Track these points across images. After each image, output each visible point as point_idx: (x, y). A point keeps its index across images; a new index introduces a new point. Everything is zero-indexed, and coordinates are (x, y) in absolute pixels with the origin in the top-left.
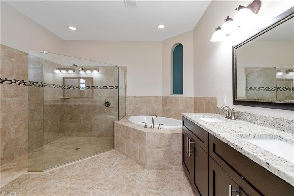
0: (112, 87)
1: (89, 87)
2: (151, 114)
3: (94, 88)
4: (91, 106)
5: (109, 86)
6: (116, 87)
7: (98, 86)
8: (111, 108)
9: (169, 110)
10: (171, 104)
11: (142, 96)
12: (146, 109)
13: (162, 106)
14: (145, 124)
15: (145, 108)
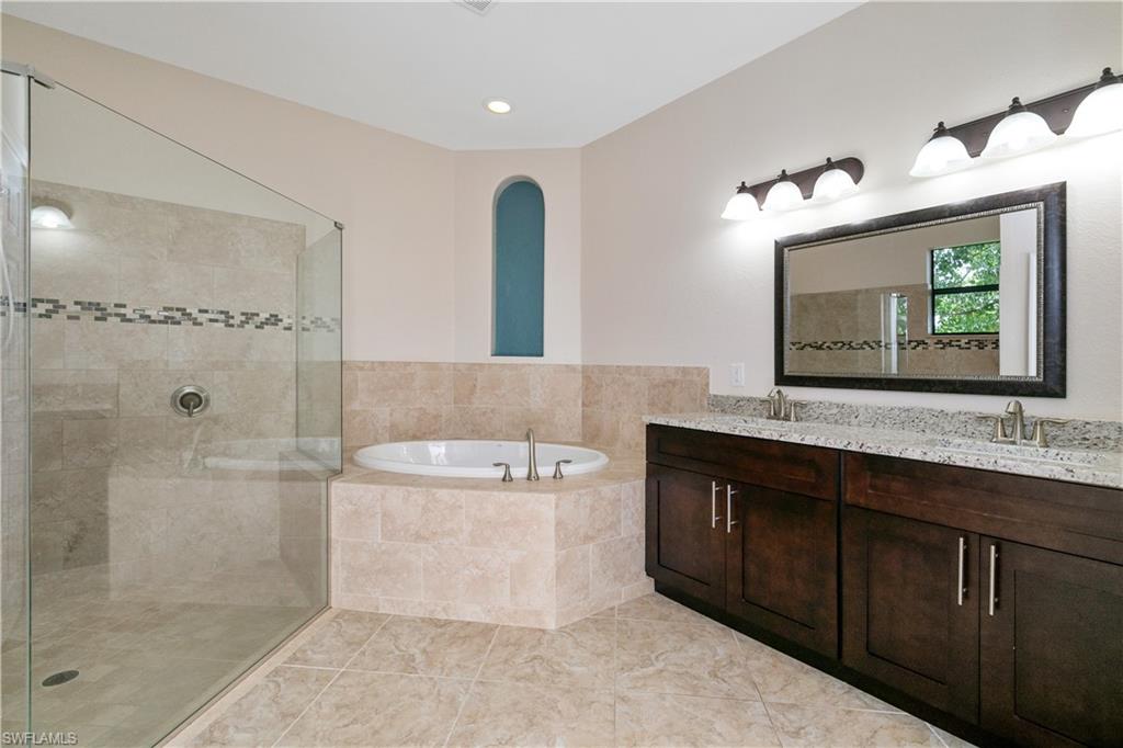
0: (223, 317)
1: (50, 306)
2: (411, 433)
3: (99, 314)
4: (74, 416)
5: (200, 311)
6: (243, 318)
7: (124, 306)
8: (216, 420)
9: (484, 413)
10: (497, 392)
11: (373, 363)
12: (391, 415)
13: (455, 398)
14: (504, 467)
15: (388, 409)
